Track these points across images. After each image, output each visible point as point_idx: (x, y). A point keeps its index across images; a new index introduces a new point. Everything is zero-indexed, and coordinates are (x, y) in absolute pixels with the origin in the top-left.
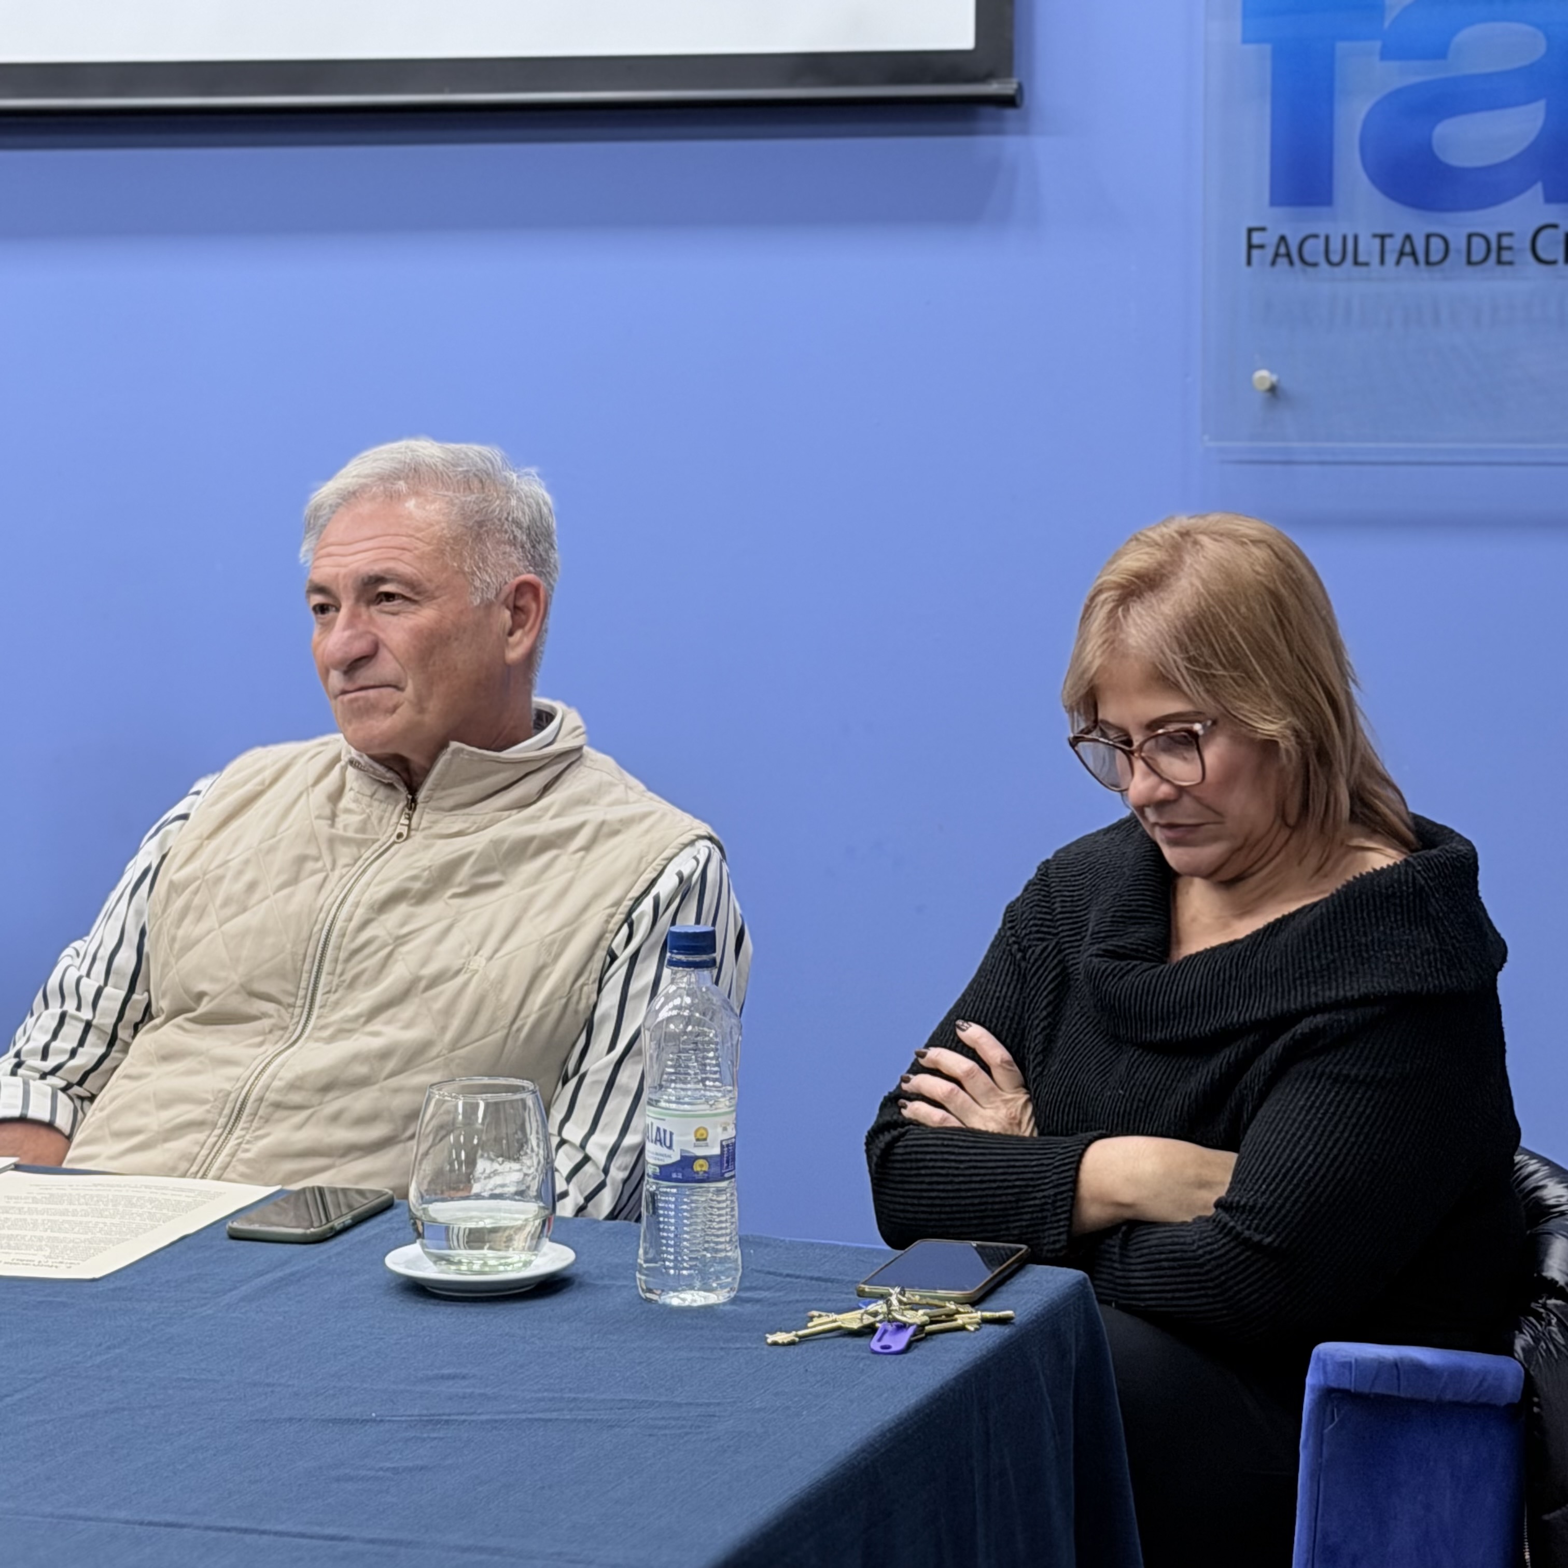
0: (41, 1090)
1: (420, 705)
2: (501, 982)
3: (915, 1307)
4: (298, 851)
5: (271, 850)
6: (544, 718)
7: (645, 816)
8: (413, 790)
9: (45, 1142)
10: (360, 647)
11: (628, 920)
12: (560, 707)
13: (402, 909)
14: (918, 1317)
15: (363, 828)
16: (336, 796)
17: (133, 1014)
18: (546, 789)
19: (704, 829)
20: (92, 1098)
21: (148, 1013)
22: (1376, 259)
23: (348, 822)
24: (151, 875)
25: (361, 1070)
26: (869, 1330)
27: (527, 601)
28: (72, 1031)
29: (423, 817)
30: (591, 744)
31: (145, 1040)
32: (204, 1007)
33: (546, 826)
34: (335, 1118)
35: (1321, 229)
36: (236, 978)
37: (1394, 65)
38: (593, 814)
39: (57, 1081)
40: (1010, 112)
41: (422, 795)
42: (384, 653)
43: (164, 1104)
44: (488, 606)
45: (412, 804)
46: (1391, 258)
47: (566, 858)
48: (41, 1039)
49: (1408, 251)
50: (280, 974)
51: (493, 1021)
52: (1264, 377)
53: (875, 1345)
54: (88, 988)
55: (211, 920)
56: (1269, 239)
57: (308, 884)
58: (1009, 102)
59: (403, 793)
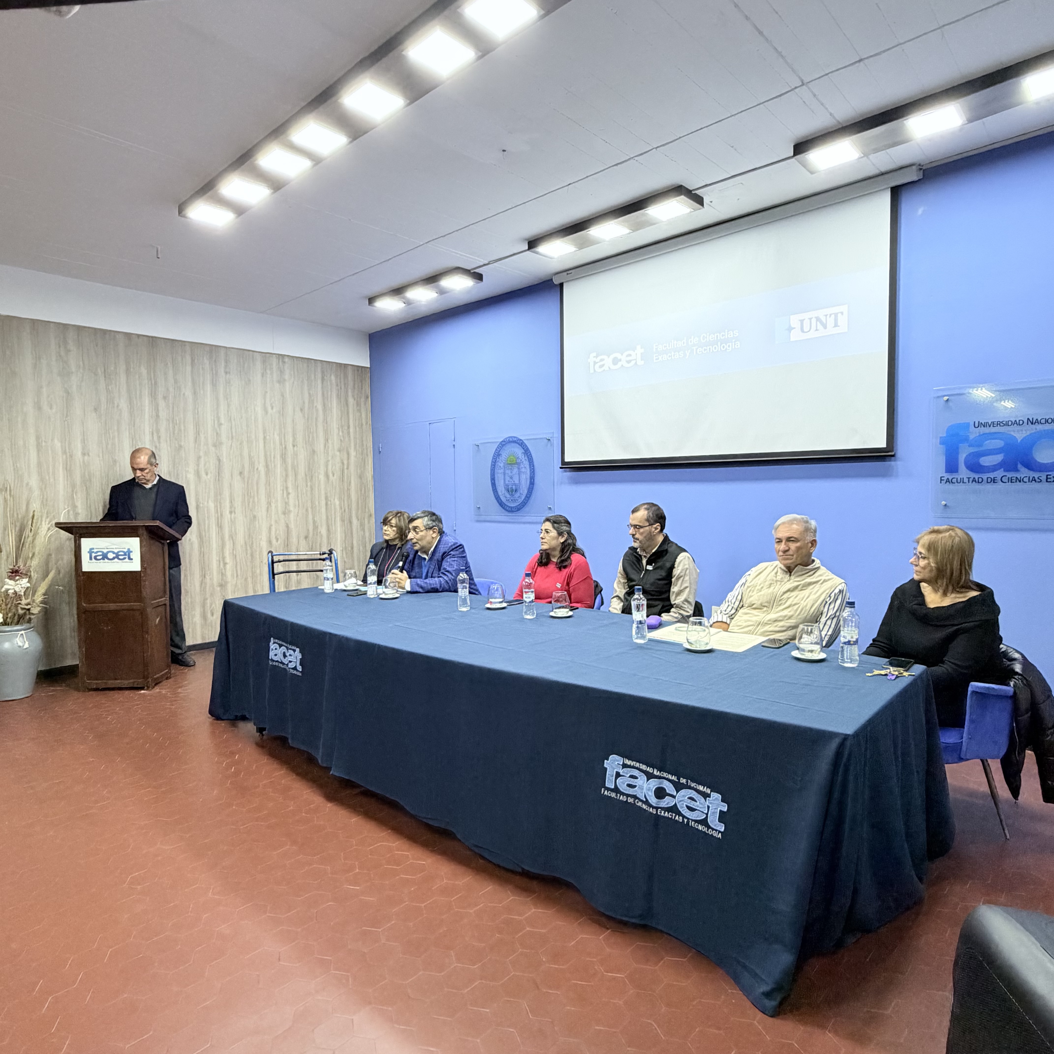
0: (725, 617)
1: (797, 558)
2: (806, 606)
3: (895, 671)
4: (770, 582)
5: (765, 582)
6: (813, 561)
7: (832, 578)
8: (791, 573)
9: (725, 626)
10: (787, 548)
11: (830, 596)
12: (815, 559)
13: (789, 593)
14: (896, 673)
15: (782, 578)
16: (776, 573)
17: (740, 606)
18: (814, 573)
19: (843, 581)
20: (733, 618)
21: (742, 606)
22: (967, 482)
23: (779, 578)
24: (744, 584)
25: (781, 618)
26: (886, 675)
27: (813, 542)
28: (730, 608)
29: (792, 577)
30: (822, 565)
31: (741, 611)
32: (754, 606)
33: (814, 580)
34: (776, 626)
35: (956, 477)
36: (759, 602)
37: (971, 448)
38: (823, 578)
39: (727, 616)
40: (893, 458)
41: (792, 574)
42: (790, 550)
43: (746, 622)
44: (808, 543)
45: (790, 575)
46: (971, 482)
47: (818, 585)
48: (725, 608)
49: (974, 480)
50: (767, 602)
51: (805, 611)
52: (944, 503)
53: (888, 678)
54: (733, 602)
55: (755, 592)
56: (945, 479)
57: (772, 588)
58: (893, 456)
59: (789, 574)
